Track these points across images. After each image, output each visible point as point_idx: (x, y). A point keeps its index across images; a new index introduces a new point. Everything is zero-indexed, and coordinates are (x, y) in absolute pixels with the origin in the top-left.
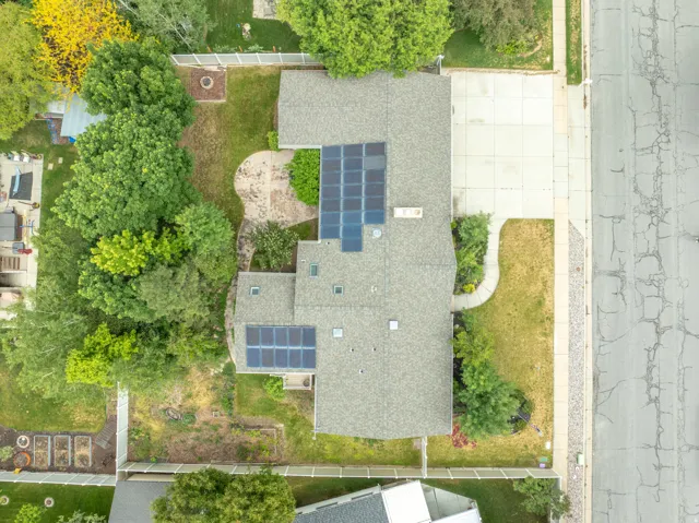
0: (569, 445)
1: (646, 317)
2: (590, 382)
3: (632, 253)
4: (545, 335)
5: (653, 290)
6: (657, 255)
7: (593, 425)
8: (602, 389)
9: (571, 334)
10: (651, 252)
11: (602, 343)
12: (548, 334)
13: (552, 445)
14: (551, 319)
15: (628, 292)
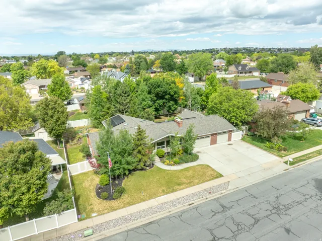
0: (97, 225)
1: (213, 231)
2: (148, 221)
3: (244, 209)
4: (163, 191)
5: (235, 228)
6: (257, 221)
7: (117, 234)
8: (146, 229)
9: (172, 202)
10: (255, 217)
11: (177, 217)
12: (165, 193)
13: (95, 216)
14: (174, 191)
15: (219, 216)
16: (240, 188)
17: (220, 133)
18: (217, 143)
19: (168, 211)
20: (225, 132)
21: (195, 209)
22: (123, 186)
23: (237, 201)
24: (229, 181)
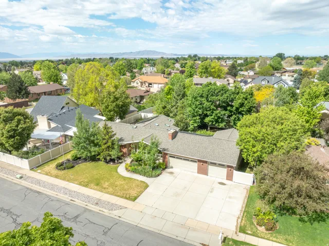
16: (120, 218)
17: (213, 164)
18: (209, 174)
20: (221, 165)
21: (64, 204)
22: (77, 166)
23: (92, 222)
24: (126, 208)
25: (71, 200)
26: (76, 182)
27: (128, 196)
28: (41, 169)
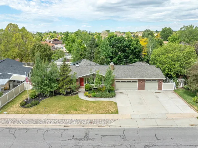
4: (60, 111)
13: (5, 114)
16: (121, 127)
17: (149, 81)
18: (145, 89)
19: (45, 125)
20: (154, 81)
21: (63, 130)
22: (41, 102)
23: (105, 136)
24: (118, 119)
25: (65, 126)
26: (55, 113)
27: (110, 112)
28: (6, 111)
